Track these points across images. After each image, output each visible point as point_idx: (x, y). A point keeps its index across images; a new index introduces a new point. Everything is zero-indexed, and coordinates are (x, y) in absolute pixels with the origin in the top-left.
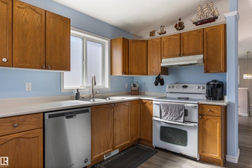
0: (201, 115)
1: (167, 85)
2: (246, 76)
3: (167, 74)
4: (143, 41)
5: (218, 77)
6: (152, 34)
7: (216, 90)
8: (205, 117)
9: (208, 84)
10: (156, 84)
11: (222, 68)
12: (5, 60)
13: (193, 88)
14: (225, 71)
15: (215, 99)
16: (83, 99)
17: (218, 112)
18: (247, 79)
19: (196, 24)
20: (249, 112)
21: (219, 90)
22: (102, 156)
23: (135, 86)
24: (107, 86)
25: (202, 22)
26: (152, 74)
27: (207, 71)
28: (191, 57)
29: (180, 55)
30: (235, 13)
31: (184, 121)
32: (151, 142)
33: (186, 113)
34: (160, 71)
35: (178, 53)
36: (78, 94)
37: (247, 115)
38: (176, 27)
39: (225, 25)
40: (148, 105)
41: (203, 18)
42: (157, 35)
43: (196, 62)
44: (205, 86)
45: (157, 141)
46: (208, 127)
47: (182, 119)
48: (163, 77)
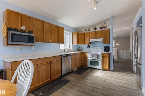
0: (103, 56)
1: (91, 48)
2: (117, 44)
3: (91, 44)
4: (83, 33)
5: (107, 45)
6: (85, 30)
7: (107, 49)
8: (104, 57)
9: (104, 47)
10: (88, 47)
11: (108, 42)
12: (50, 41)
13: (100, 49)
14: (109, 43)
15: (106, 52)
16: (66, 52)
17: (107, 55)
18: (117, 45)
19: (100, 28)
20: (118, 57)
21: (108, 49)
22: (73, 70)
23: (80, 48)
24: (71, 48)
25: (102, 28)
26: (86, 44)
27: (104, 43)
28: (99, 39)
29: (96, 38)
30: (112, 26)
31: (98, 59)
32: (87, 66)
33: (98, 56)
34: (89, 43)
35: (95, 37)
36: (64, 51)
37: (117, 58)
38: (94, 28)
39: (109, 30)
40: (85, 54)
41: (102, 27)
42: (87, 31)
43: (101, 40)
44: (103, 48)
45: (89, 65)
46: (105, 60)
47: (97, 58)
48: (90, 45)
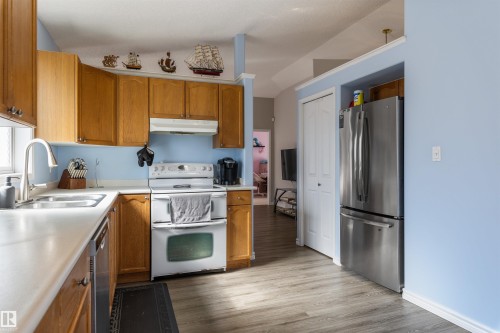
0: (230, 206)
6: (109, 61)
8: (235, 208)
9: (222, 164)
10: (141, 163)
11: (240, 142)
14: (243, 146)
19: (195, 70)
23: (78, 167)
28: (200, 122)
29: (185, 117)
31: (212, 219)
33: (212, 206)
34: (146, 140)
35: (180, 112)
38: (160, 63)
40: (137, 204)
44: (213, 166)
46: (237, 221)
47: (208, 217)
48: (152, 149)
